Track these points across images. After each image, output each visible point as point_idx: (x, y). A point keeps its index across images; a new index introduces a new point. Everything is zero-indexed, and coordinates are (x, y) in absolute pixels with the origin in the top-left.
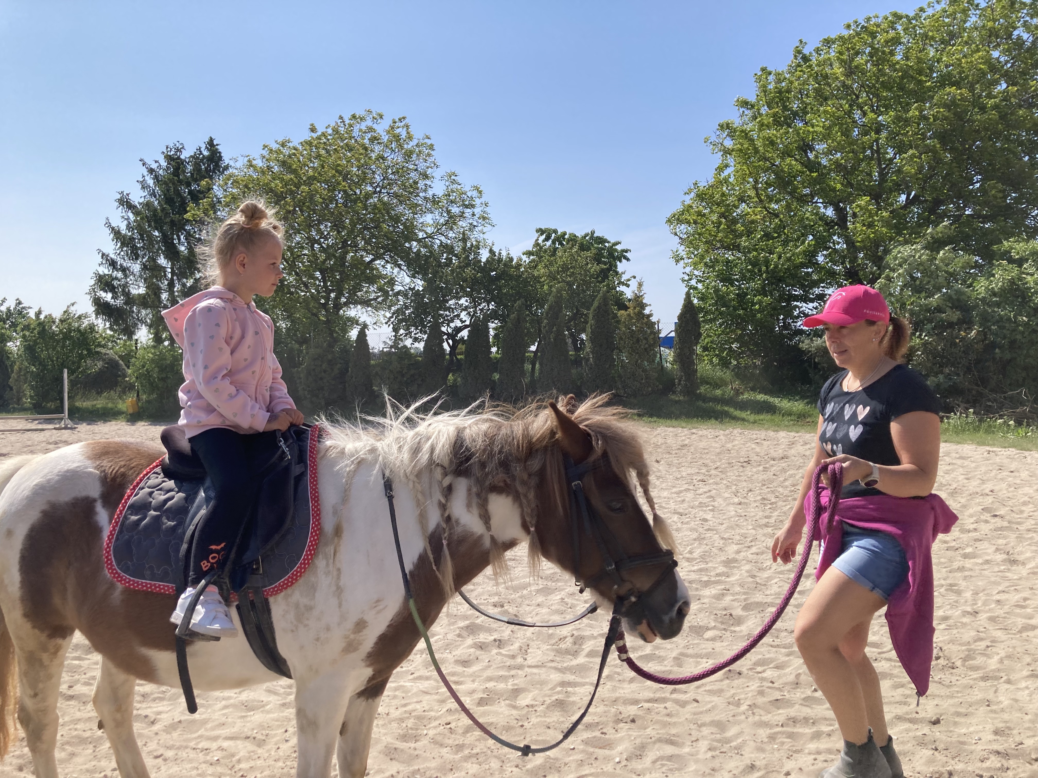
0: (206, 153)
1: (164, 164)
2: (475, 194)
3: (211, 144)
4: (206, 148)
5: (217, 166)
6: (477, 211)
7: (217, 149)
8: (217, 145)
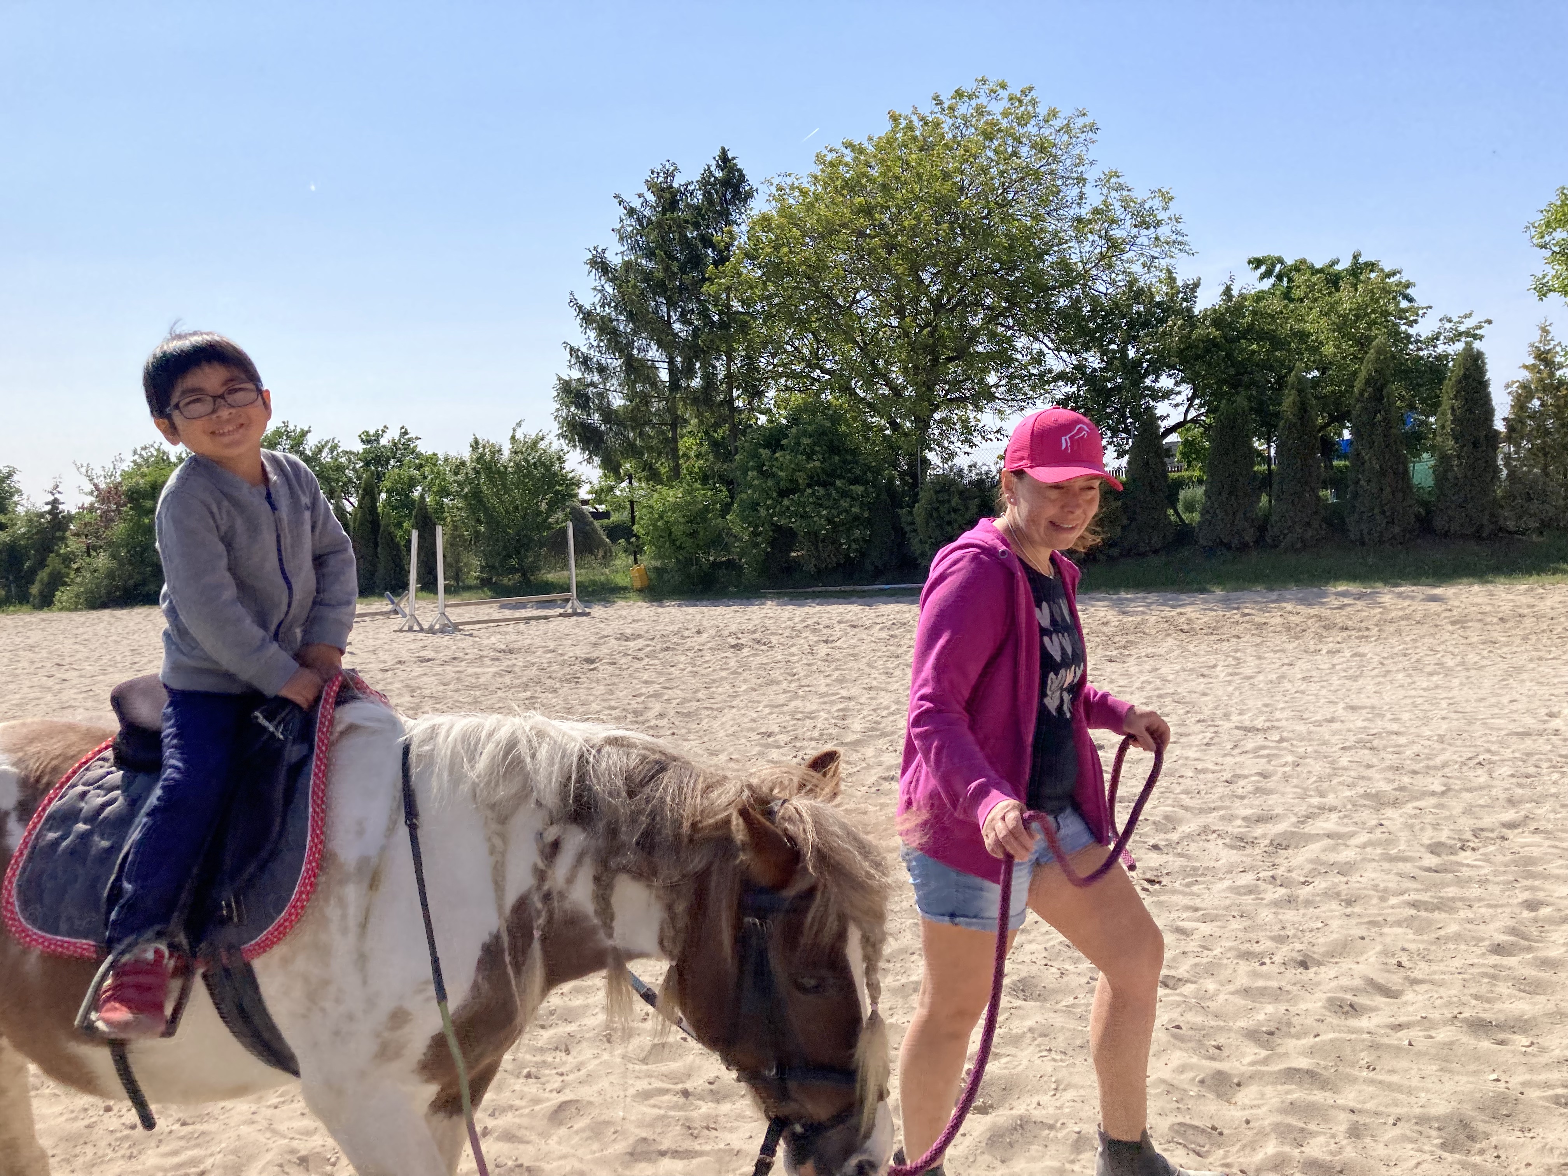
0: (719, 174)
1: (651, 198)
2: (1157, 203)
3: (725, 160)
4: (718, 166)
5: (736, 192)
6: (1164, 231)
7: (735, 165)
8: (734, 158)
